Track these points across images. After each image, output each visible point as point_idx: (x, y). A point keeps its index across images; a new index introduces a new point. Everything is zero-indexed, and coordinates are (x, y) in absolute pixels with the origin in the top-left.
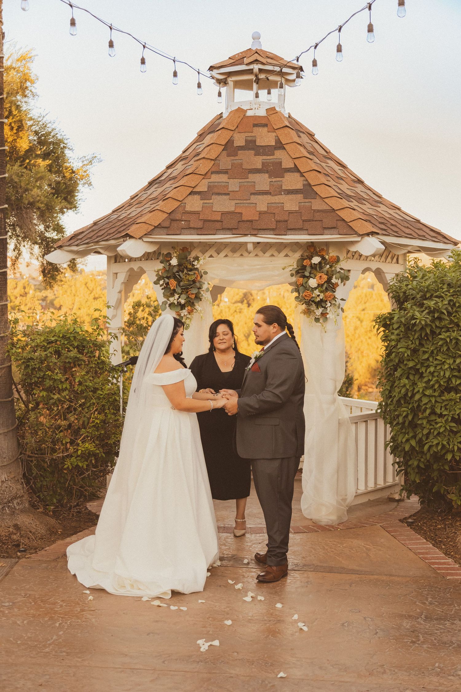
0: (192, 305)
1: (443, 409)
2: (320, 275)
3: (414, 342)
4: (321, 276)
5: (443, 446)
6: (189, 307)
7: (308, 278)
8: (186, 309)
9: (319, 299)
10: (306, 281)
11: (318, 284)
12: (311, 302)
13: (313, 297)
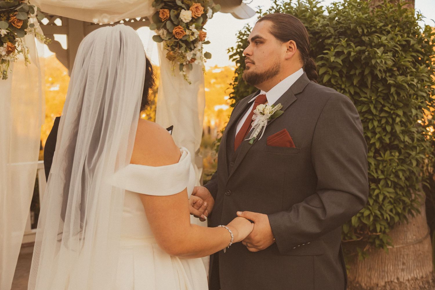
0: (13, 40)
1: (379, 172)
2: (196, 5)
3: (347, 90)
4: (196, 8)
5: (376, 216)
6: (10, 44)
7: (178, 9)
8: (5, 45)
9: (194, 39)
10: (176, 12)
11: (193, 18)
12: (180, 43)
13: (186, 35)
